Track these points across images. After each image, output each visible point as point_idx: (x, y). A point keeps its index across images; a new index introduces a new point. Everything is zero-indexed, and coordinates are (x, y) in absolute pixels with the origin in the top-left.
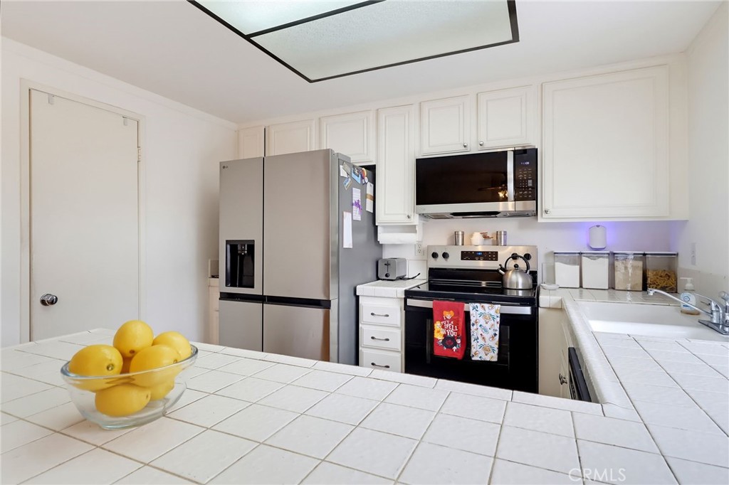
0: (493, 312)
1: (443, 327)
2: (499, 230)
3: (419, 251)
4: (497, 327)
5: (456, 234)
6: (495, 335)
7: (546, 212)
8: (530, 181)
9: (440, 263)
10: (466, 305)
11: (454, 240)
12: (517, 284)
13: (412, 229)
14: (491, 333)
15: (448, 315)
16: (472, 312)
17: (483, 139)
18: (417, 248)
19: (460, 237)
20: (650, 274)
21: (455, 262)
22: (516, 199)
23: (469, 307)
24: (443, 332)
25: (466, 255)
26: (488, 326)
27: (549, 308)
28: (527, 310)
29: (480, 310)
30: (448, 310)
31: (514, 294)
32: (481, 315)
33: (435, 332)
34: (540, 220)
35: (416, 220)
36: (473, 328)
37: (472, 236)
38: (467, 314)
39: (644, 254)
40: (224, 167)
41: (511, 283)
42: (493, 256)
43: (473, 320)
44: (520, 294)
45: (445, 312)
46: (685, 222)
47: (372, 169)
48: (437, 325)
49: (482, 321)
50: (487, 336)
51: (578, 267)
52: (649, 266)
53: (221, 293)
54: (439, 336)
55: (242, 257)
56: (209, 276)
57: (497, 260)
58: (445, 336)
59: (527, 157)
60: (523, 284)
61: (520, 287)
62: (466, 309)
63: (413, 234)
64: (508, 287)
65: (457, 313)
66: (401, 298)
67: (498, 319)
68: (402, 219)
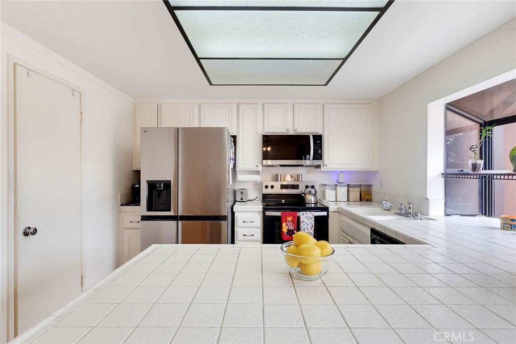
0: (311, 216)
1: (287, 225)
2: (299, 173)
3: (256, 185)
4: (313, 223)
5: (277, 175)
6: (313, 226)
7: (325, 165)
8: (320, 151)
9: (269, 191)
10: (298, 213)
11: (276, 178)
12: (312, 201)
13: (258, 173)
14: (310, 226)
15: (289, 219)
16: (302, 216)
17: (296, 127)
18: (254, 183)
19: (279, 177)
20: (362, 193)
21: (277, 190)
22: (314, 159)
23: (300, 214)
24: (287, 228)
25: (283, 187)
26: (309, 223)
27: (333, 212)
28: (325, 213)
29: (305, 215)
30: (289, 216)
31: (310, 206)
32: (306, 217)
33: (283, 228)
34: (322, 169)
35: (260, 168)
36: (302, 224)
37: (285, 176)
38: (299, 218)
39: (361, 185)
40: (145, 131)
41: (308, 200)
42: (296, 187)
43: (302, 220)
44: (313, 206)
45: (288, 217)
46: (378, 171)
47: (234, 137)
48: (284, 225)
49: (306, 220)
50: (309, 228)
51: (335, 191)
52: (362, 190)
53: (142, 216)
54: (285, 230)
55: (160, 192)
56: (120, 205)
57: (298, 189)
58: (288, 230)
59: (318, 139)
60: (314, 201)
61: (313, 202)
62: (298, 215)
63: (258, 176)
64: (307, 202)
65: (294, 217)
66: (260, 212)
67: (314, 219)
68: (254, 168)
